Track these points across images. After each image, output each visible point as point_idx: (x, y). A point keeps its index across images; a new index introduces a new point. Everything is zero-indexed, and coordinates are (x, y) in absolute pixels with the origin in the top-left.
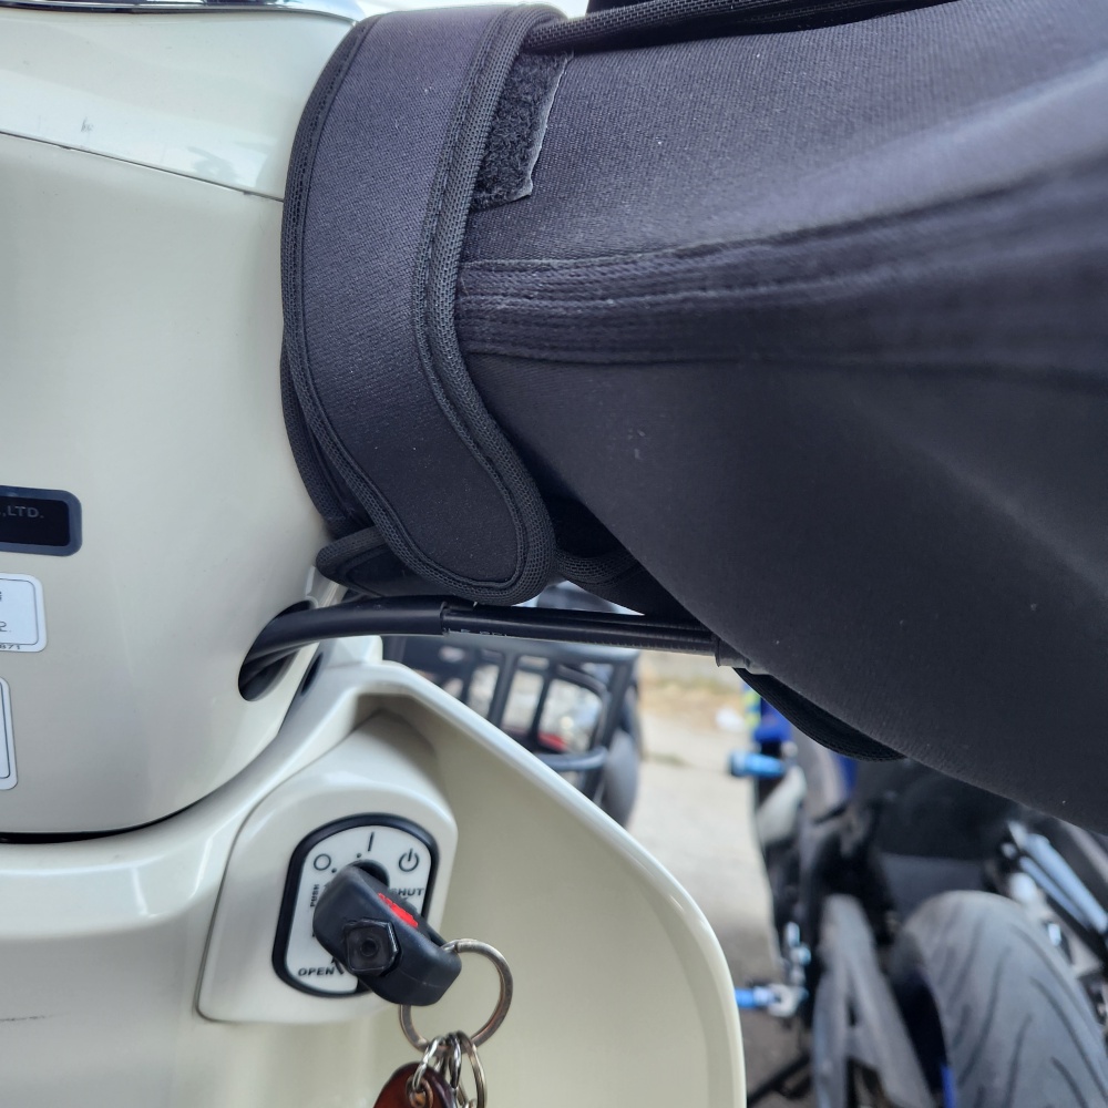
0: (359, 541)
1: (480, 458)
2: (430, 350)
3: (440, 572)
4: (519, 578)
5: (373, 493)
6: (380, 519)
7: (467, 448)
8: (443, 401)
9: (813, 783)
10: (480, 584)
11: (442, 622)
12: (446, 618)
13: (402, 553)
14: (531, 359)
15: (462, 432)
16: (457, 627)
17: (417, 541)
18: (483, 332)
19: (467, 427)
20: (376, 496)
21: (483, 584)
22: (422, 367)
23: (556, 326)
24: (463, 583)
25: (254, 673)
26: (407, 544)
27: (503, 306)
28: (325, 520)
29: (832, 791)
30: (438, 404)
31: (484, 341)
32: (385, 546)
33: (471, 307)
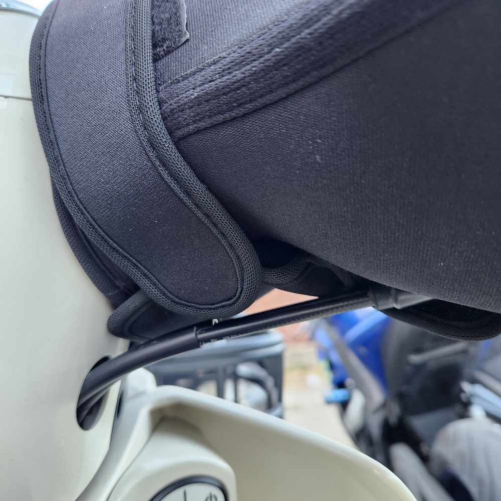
0: (132, 303)
1: (200, 215)
2: (152, 145)
3: (189, 306)
4: (241, 293)
5: (135, 265)
6: (143, 283)
7: (190, 209)
8: (169, 179)
9: (367, 395)
10: (216, 306)
11: (198, 339)
12: (200, 336)
13: (163, 301)
14: (225, 122)
15: (186, 199)
16: (207, 340)
17: (169, 289)
18: (186, 119)
19: (188, 193)
20: (137, 267)
21: (218, 305)
22: (150, 159)
23: (238, 88)
24: (206, 309)
25: (85, 412)
26: (164, 294)
27: (196, 94)
28: (106, 296)
29: (378, 395)
30: (166, 182)
31: (188, 125)
32: (151, 300)
33: (172, 107)
